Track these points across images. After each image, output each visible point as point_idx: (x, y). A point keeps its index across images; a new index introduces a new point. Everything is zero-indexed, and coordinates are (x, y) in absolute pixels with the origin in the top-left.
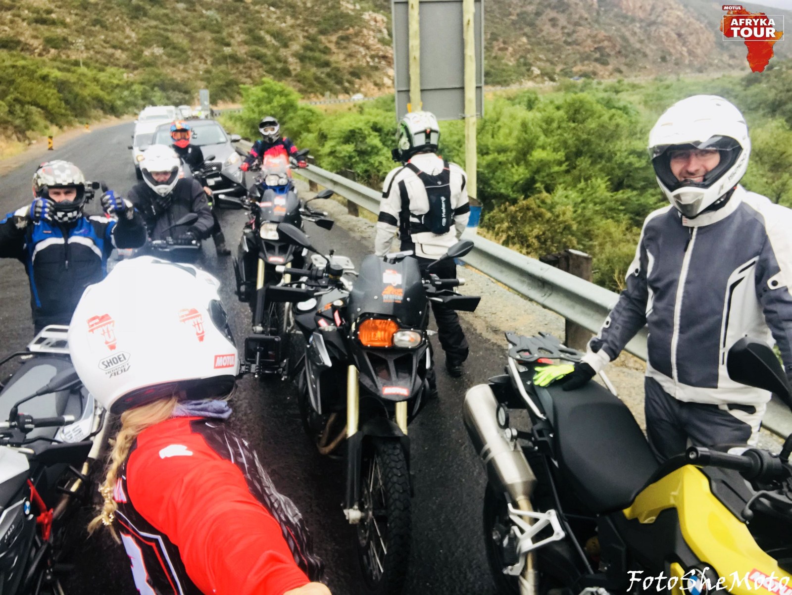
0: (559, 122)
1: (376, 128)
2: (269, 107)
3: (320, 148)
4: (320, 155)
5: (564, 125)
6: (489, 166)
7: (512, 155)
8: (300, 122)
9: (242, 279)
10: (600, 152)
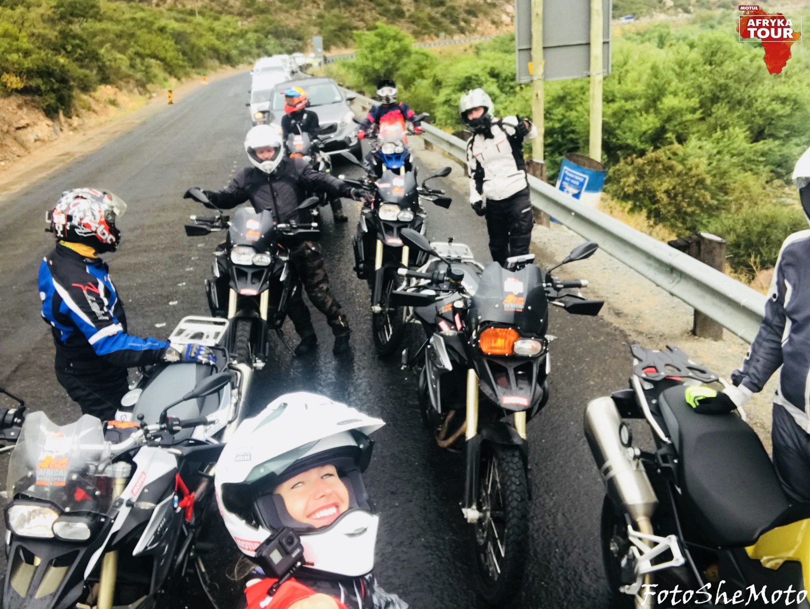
0: (693, 66)
1: (494, 74)
2: (382, 52)
3: (434, 96)
4: (435, 104)
5: (700, 68)
6: (614, 114)
7: (640, 103)
8: (415, 67)
9: (360, 258)
10: (739, 98)
